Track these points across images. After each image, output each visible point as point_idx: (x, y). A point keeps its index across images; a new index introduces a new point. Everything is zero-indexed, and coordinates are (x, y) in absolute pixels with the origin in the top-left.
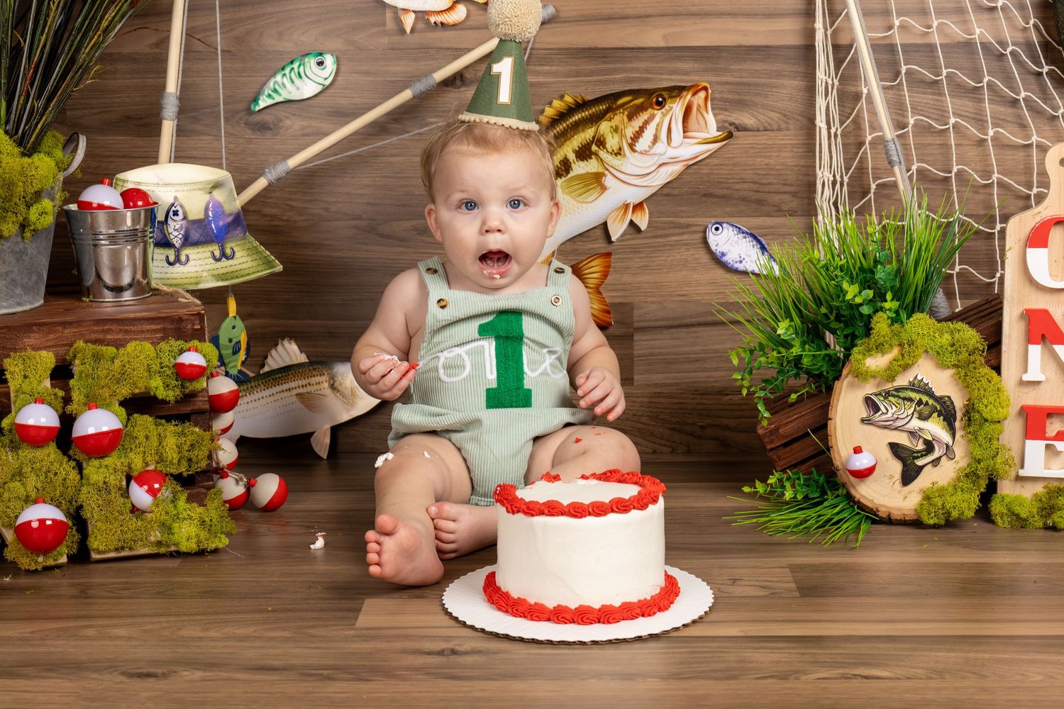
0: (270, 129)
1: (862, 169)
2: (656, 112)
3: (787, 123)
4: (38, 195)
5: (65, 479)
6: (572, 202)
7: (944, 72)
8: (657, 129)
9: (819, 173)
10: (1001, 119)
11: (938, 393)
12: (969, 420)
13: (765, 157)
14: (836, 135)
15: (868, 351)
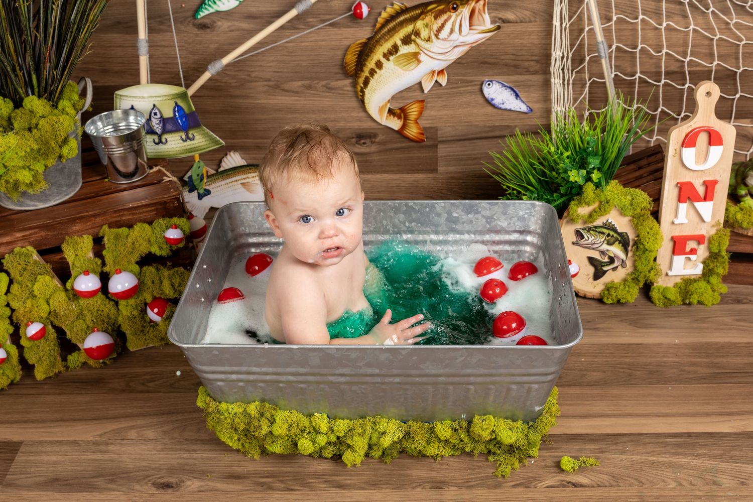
0: (209, 28)
2: (452, 14)
3: (535, 17)
5: (108, 313)
6: (400, 70)
8: (453, 25)
9: (553, 53)
10: (671, 13)
11: (619, 231)
12: (637, 248)
14: (565, 28)
15: (580, 203)
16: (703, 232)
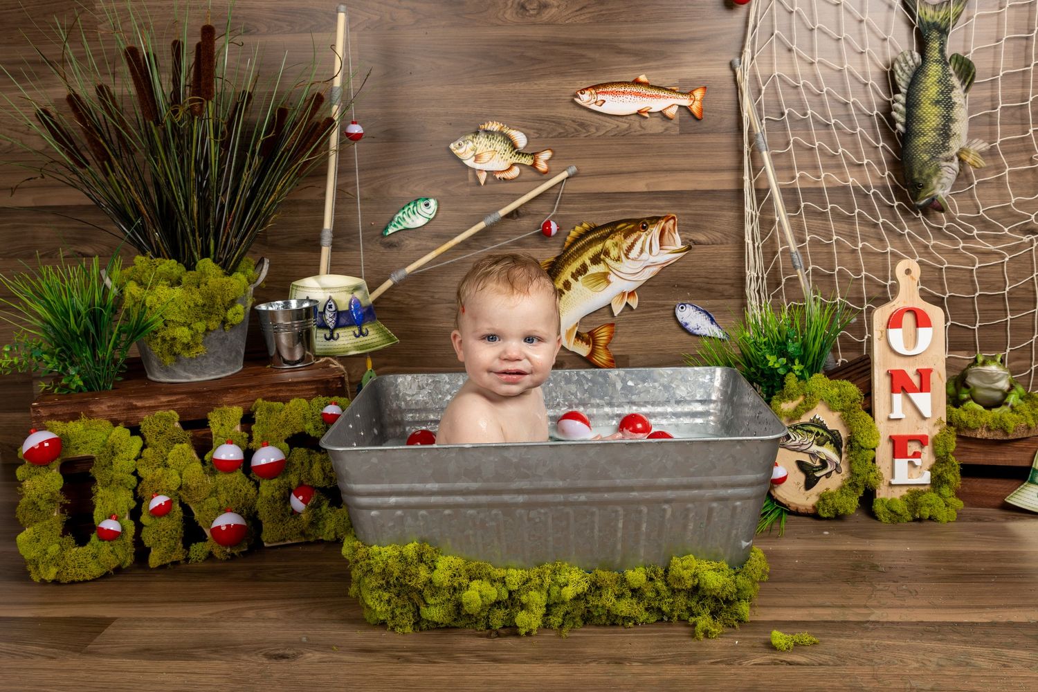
0: (396, 247)
1: (776, 268)
2: (642, 233)
3: (727, 239)
4: (233, 303)
5: (246, 494)
6: (589, 291)
7: (829, 206)
8: (643, 244)
9: (748, 272)
10: (866, 236)
11: (829, 428)
12: (851, 447)
13: (714, 261)
14: (758, 247)
15: (782, 399)
16: (924, 432)
